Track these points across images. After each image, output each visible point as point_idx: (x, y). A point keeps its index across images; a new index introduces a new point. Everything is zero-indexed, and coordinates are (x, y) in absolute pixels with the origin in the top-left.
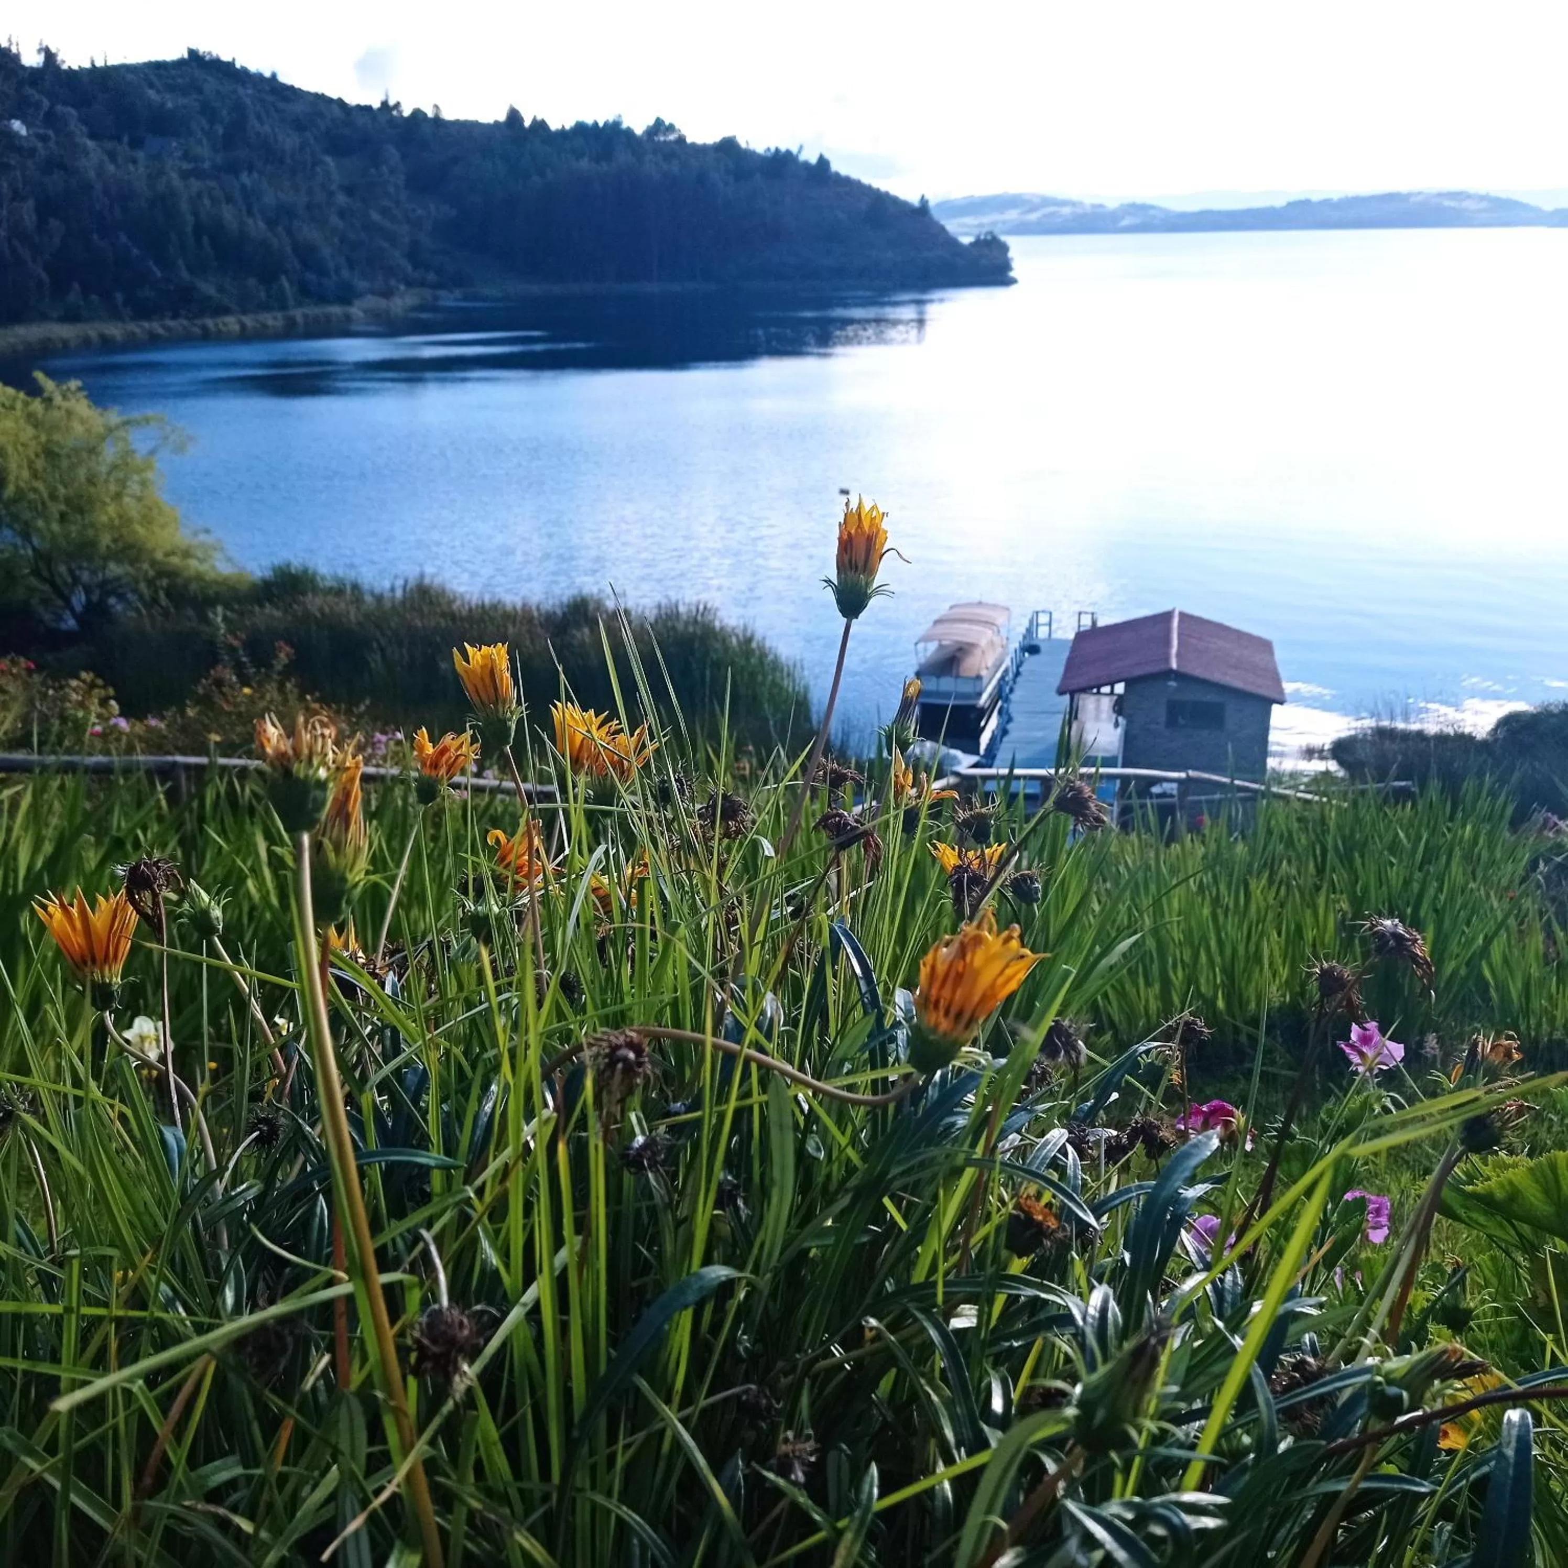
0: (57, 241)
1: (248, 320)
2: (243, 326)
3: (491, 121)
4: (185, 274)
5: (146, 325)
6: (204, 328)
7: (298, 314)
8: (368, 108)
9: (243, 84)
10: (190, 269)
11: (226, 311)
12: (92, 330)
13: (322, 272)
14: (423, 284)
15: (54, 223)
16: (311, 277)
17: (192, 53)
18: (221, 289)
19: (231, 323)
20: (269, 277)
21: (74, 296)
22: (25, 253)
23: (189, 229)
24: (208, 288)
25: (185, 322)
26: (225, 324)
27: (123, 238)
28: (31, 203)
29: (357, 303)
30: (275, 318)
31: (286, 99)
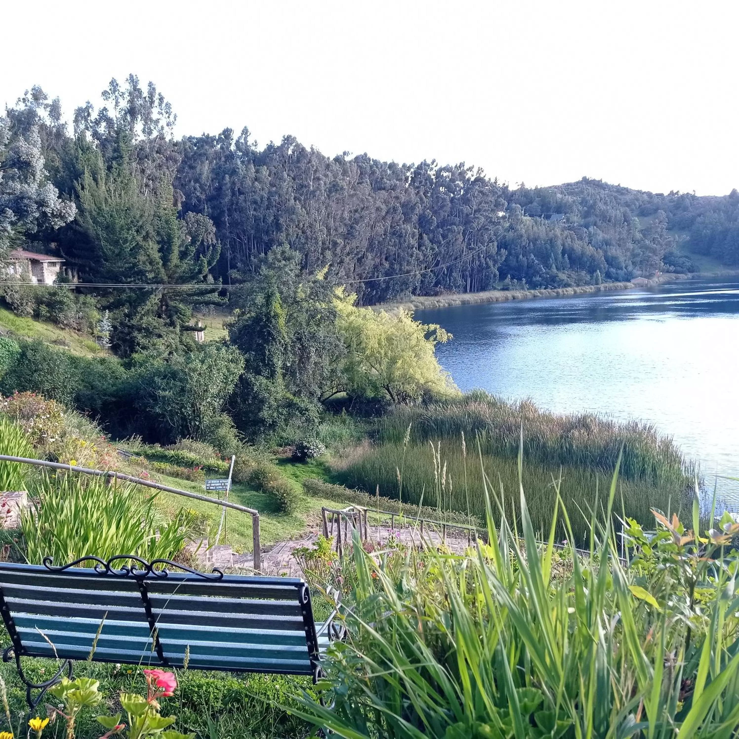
0: (504, 259)
1: (578, 290)
2: (575, 292)
3: (722, 195)
4: (555, 270)
5: (532, 291)
6: (557, 293)
7: (602, 287)
8: (661, 195)
9: (604, 189)
10: (557, 269)
11: (569, 285)
12: (509, 294)
13: (619, 268)
14: (668, 272)
15: (503, 251)
16: (613, 270)
17: (585, 179)
18: (569, 277)
19: (570, 291)
20: (591, 271)
21: (508, 280)
22: (491, 263)
23: (560, 252)
24: (563, 276)
25: (550, 290)
26: (566, 291)
27: (533, 256)
28: (496, 244)
29: (633, 281)
30: (591, 289)
31: (622, 194)
